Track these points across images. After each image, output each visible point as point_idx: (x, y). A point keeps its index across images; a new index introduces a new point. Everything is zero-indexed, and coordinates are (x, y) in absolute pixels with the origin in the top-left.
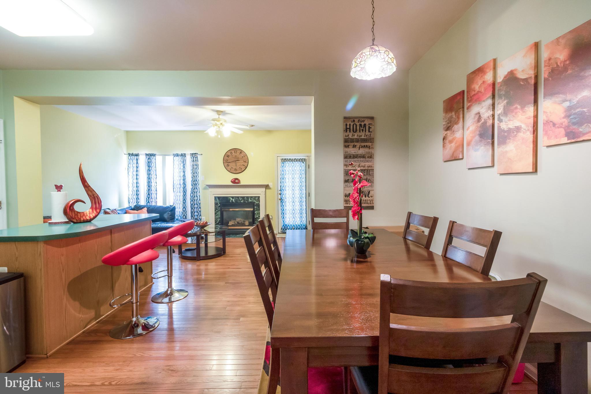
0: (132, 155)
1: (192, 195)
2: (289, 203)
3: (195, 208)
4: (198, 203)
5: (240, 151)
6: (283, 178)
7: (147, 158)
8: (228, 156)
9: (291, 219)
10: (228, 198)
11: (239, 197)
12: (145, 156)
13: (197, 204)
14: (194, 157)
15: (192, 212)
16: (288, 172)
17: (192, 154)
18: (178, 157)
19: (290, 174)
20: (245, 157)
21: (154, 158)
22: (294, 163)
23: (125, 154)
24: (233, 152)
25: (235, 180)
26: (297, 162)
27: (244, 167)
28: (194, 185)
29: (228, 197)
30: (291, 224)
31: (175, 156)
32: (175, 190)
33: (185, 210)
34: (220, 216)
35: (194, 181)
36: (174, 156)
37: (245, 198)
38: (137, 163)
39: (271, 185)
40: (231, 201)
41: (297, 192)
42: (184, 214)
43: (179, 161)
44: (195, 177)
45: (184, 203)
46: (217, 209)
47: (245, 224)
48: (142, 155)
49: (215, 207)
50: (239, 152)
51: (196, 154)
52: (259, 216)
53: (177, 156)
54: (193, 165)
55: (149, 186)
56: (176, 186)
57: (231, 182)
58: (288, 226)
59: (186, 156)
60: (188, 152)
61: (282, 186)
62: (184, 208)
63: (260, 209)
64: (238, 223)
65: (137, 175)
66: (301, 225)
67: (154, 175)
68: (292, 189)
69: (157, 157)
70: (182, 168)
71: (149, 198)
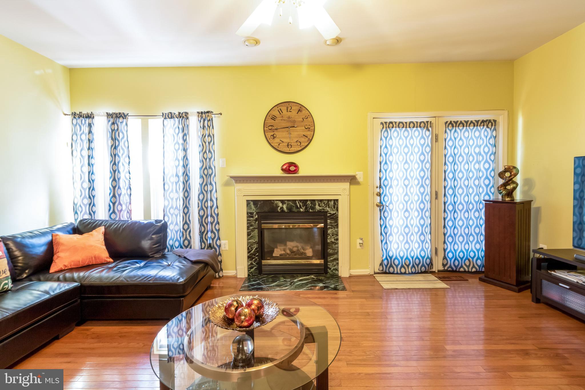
0: (80, 116)
1: (201, 197)
2: (398, 212)
3: (207, 224)
4: (214, 215)
5: (297, 108)
6: (386, 163)
7: (110, 123)
8: (274, 118)
9: (402, 246)
10: (273, 203)
11: (295, 200)
12: (106, 118)
13: (211, 216)
14: (204, 120)
15: (201, 233)
16: (395, 150)
17: (202, 113)
18: (172, 120)
19: (401, 152)
20: (309, 119)
21: (124, 123)
22: (408, 131)
23: (65, 115)
24: (284, 109)
25: (289, 167)
26: (415, 129)
27: (307, 139)
28: (206, 176)
29: (273, 200)
30: (402, 255)
31: (167, 117)
32: (166, 187)
33: (188, 229)
34: (257, 240)
35: (206, 168)
36: (165, 118)
37: (309, 202)
38: (90, 132)
39: (360, 177)
40: (279, 208)
41: (415, 190)
42: (185, 236)
43: (176, 128)
44: (208, 159)
45: (186, 214)
46: (252, 226)
47: (305, 254)
48: (98, 115)
49: (248, 220)
50: (295, 108)
51: (208, 112)
52: (337, 240)
53: (171, 118)
54: (204, 136)
55: (115, 180)
56: (170, 178)
57: (282, 170)
58: (394, 260)
59: (190, 117)
60: (193, 110)
61: (384, 178)
62: (186, 223)
63: (337, 225)
64: (292, 252)
65: (89, 156)
66: (423, 258)
67: (124, 156)
68: (405, 185)
69: (131, 120)
70: (181, 141)
71: (114, 204)
